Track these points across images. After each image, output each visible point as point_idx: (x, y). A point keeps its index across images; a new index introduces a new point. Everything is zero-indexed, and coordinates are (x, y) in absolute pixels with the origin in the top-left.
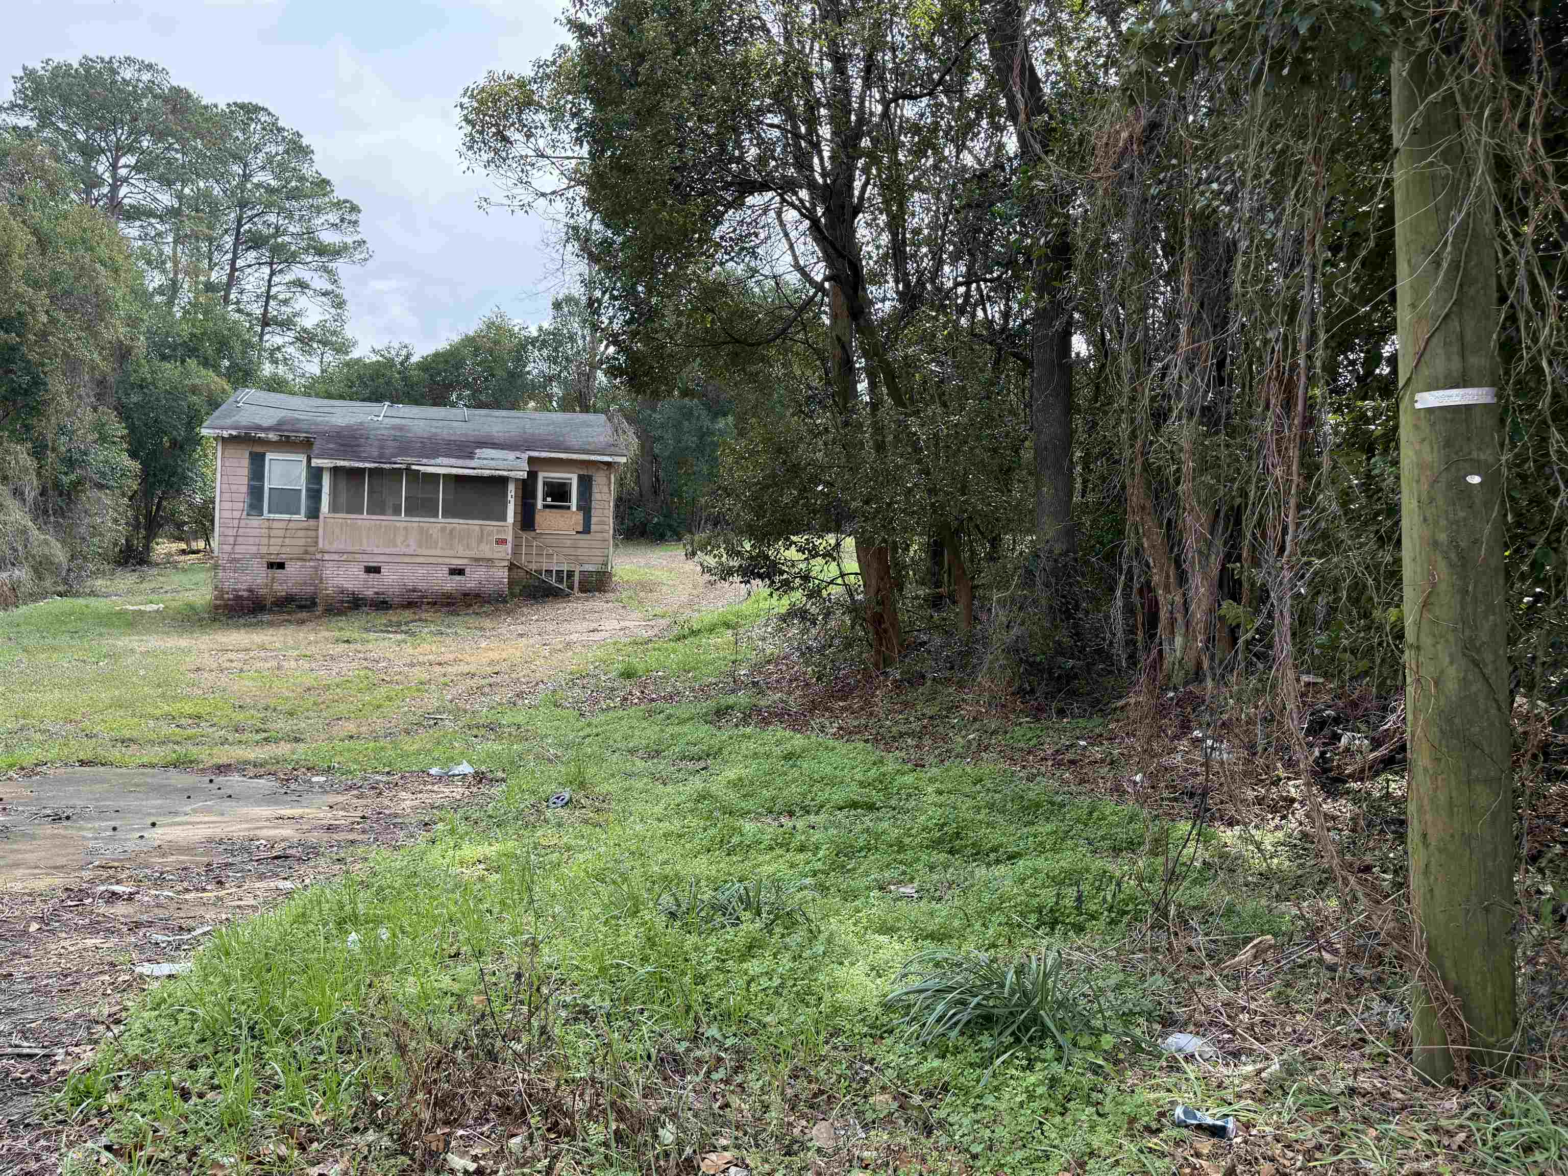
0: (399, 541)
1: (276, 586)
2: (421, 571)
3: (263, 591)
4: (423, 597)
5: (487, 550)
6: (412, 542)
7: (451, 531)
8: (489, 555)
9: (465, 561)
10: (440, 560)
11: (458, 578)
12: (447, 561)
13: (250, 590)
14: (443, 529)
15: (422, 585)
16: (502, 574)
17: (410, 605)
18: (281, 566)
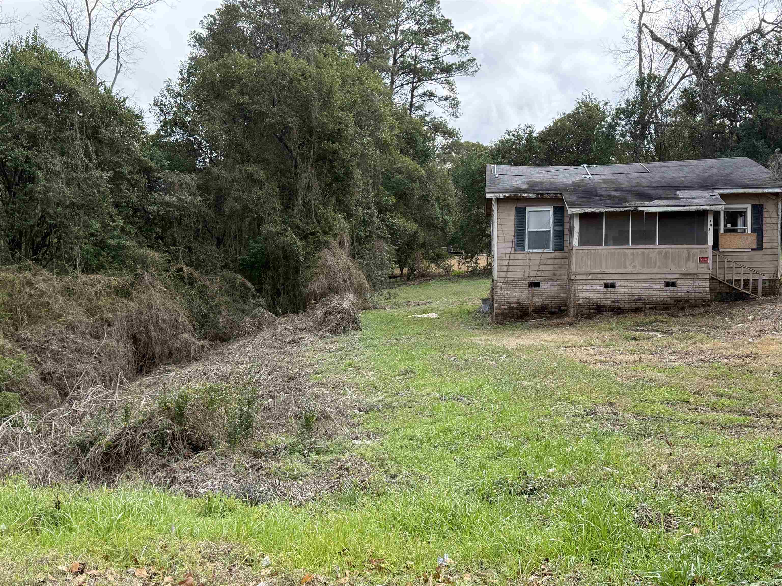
0: (628, 264)
1: (535, 299)
2: (645, 285)
3: (526, 303)
4: (645, 304)
5: (693, 267)
6: (637, 263)
7: (666, 253)
8: (695, 271)
9: (677, 276)
10: (658, 276)
11: (671, 288)
12: (663, 276)
13: (518, 303)
14: (660, 253)
15: (644, 296)
16: (705, 285)
17: (637, 310)
18: (537, 285)
